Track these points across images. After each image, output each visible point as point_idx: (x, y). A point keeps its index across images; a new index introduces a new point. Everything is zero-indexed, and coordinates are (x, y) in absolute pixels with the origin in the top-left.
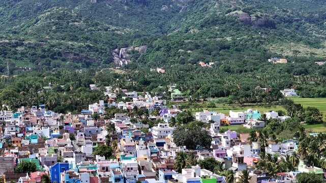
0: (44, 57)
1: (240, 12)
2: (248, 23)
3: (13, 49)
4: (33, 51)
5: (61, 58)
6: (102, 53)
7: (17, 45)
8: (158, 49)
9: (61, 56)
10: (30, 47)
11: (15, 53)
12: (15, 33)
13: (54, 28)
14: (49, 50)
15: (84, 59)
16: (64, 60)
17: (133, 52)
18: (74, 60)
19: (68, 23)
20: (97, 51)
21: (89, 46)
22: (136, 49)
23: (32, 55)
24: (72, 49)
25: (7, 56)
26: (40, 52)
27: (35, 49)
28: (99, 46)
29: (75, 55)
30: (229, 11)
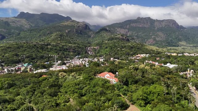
0: (60, 50)
1: (120, 36)
2: (123, 39)
3: (46, 47)
4: (55, 48)
5: (68, 51)
6: (83, 49)
7: (47, 45)
8: (106, 48)
9: (68, 50)
10: (53, 46)
11: (47, 48)
12: (43, 40)
13: (59, 39)
14: (62, 47)
15: (77, 52)
16: (69, 52)
17: (94, 49)
18: (73, 52)
19: (64, 37)
20: (81, 48)
21: (77, 46)
22: (95, 47)
23: (55, 49)
24: (72, 47)
25: (44, 50)
26: (58, 48)
27: (56, 47)
28: (81, 46)
29: (73, 49)
30: (116, 35)
